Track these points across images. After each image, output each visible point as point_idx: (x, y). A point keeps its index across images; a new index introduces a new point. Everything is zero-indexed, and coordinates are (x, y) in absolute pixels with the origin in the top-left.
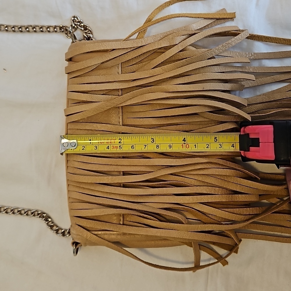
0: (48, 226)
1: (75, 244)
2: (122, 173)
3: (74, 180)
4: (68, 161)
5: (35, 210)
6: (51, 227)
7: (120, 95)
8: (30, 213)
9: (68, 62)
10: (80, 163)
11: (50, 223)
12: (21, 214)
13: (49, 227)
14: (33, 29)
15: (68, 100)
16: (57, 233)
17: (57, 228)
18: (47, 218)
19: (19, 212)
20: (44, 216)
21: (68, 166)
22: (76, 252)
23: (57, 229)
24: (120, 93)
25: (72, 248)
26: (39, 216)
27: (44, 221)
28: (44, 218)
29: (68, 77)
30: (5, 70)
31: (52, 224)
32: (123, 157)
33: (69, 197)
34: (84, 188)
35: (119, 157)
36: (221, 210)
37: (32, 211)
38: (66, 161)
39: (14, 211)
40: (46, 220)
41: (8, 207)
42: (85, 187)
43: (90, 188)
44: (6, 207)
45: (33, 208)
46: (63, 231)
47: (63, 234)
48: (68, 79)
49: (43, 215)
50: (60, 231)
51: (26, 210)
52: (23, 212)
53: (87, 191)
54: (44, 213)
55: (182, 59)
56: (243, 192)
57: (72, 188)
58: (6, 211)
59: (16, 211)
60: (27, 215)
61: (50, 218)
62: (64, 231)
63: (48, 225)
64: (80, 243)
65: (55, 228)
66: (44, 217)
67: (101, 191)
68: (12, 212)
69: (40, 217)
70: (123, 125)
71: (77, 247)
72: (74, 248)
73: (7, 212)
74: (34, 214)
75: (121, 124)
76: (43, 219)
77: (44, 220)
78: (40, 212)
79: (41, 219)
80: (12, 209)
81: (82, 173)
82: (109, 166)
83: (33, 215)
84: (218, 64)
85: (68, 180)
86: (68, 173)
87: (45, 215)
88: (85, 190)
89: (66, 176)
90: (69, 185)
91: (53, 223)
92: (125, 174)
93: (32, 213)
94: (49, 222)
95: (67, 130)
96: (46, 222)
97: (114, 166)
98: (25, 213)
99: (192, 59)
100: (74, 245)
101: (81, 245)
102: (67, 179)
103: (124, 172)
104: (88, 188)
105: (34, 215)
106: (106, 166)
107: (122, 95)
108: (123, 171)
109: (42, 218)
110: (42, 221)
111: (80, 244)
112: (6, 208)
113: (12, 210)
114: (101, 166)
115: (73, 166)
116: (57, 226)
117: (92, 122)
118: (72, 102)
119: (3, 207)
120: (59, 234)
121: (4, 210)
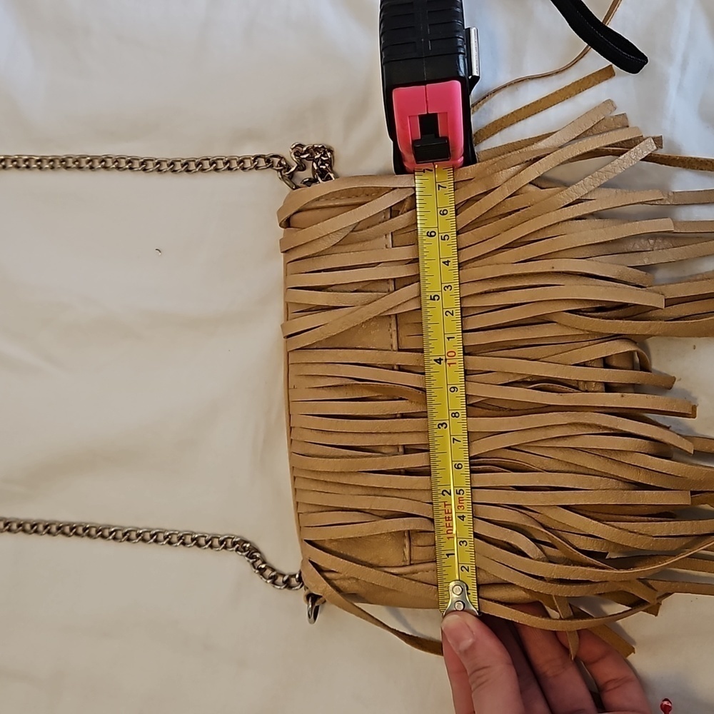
0: (254, 570)
1: (312, 598)
2: (401, 450)
3: (306, 468)
4: (291, 428)
5: (226, 537)
6: (261, 571)
7: (391, 290)
8: (216, 542)
9: (283, 229)
10: (315, 432)
11: (259, 562)
12: (199, 545)
13: (257, 571)
14: (211, 165)
15: (287, 305)
16: (274, 583)
17: (273, 574)
18: (252, 553)
19: (195, 542)
20: (246, 547)
21: (292, 440)
22: (314, 613)
23: (274, 576)
24: (392, 288)
25: (306, 607)
26: (234, 549)
27: (247, 559)
28: (245, 551)
29: (285, 259)
30: (160, 252)
31: (263, 566)
32: (402, 414)
33: (297, 503)
34: (326, 481)
35: (393, 416)
36: (608, 525)
37: (222, 539)
38: (289, 428)
39: (184, 540)
40: (251, 556)
41: (172, 532)
42: (328, 480)
43: (338, 481)
44: (168, 531)
45: (222, 531)
46: (285, 578)
47: (287, 584)
48: (287, 264)
49: (245, 545)
50: (280, 580)
51: (208, 538)
52: (202, 541)
53: (333, 487)
54: (247, 542)
55: (510, 213)
56: (652, 484)
57: (301, 485)
58: (168, 539)
59: (188, 539)
60: (211, 546)
61: (257, 551)
62: (288, 580)
63: (254, 567)
64: (321, 597)
65: (268, 573)
66: (247, 549)
67: (362, 486)
68: (181, 541)
69: (237, 550)
70: (399, 350)
71: (316, 605)
72: (310, 606)
73: (170, 543)
74: (226, 545)
75: (395, 347)
76: (244, 554)
77: (247, 556)
78: (237, 540)
79: (240, 553)
80: (181, 534)
81: (321, 453)
82: (374, 435)
83: (223, 545)
84: (583, 215)
85: (293, 468)
86: (291, 453)
87: (248, 545)
88: (329, 487)
89: (290, 459)
90: (295, 478)
91: (264, 562)
92: (407, 450)
93: (221, 543)
94: (256, 561)
95: (288, 365)
96: (251, 561)
97: (384, 436)
98: (207, 542)
99: (530, 210)
100: (310, 600)
101: (325, 601)
102: (290, 466)
103: (406, 447)
104: (335, 481)
105: (225, 548)
106: (367, 437)
107: (395, 290)
108: (404, 446)
109: (242, 552)
110: (242, 557)
111: (321, 599)
112: (168, 534)
113: (180, 538)
114: (359, 437)
115: (301, 439)
116: (273, 570)
117: (336, 346)
118: (293, 310)
119: (163, 533)
120: (278, 585)
121: (165, 538)
